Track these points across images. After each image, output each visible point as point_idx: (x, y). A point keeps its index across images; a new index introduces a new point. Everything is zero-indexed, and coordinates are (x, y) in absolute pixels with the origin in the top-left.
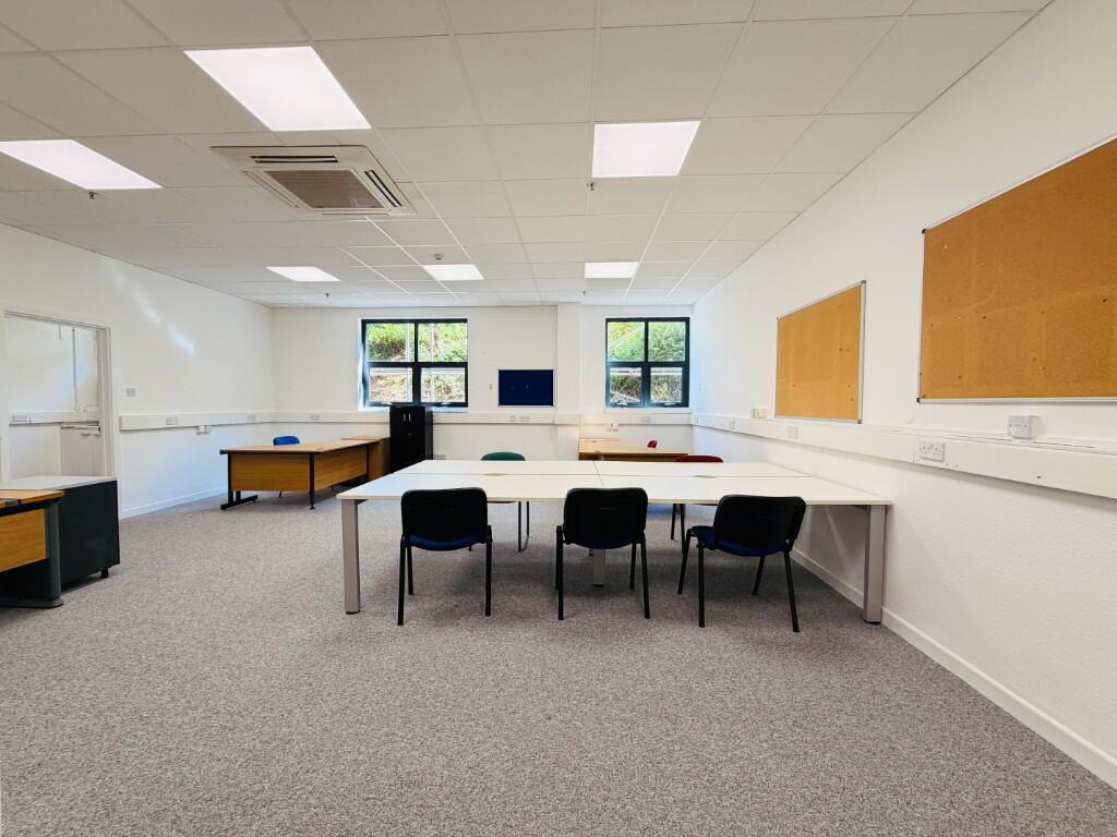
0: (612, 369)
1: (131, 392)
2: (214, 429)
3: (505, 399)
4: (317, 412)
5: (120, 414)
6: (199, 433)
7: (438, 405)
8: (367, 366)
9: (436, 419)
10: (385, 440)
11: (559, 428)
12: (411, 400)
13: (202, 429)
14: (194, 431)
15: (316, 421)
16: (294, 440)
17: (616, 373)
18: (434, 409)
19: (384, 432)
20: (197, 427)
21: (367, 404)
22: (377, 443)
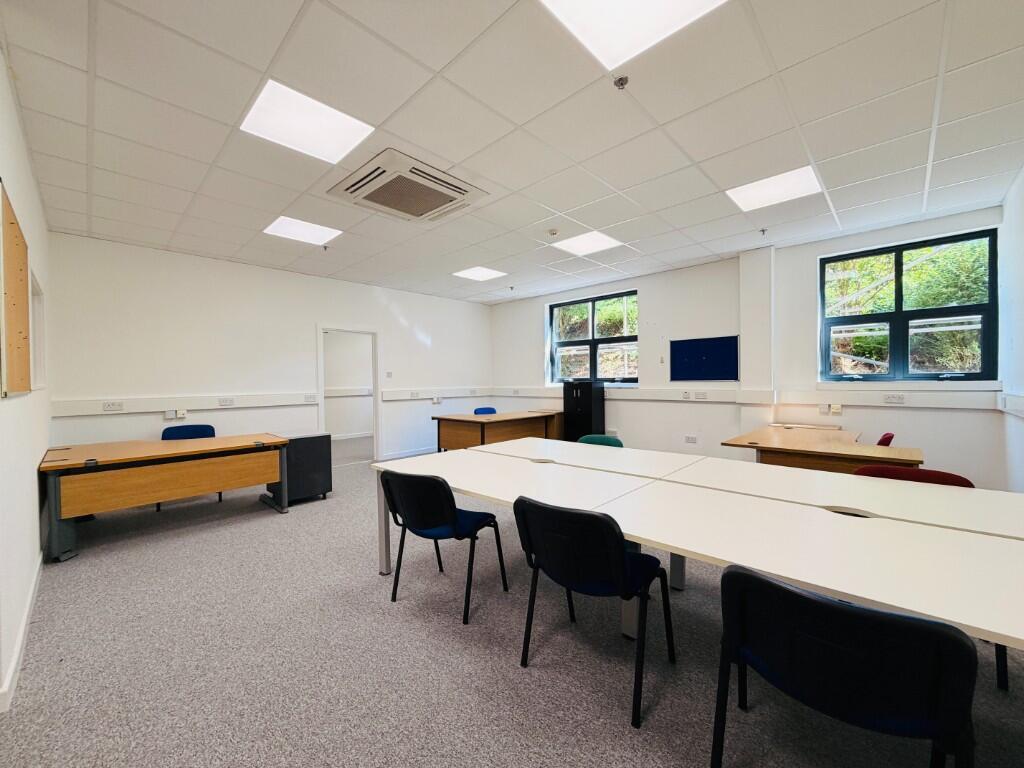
0: (833, 328)
1: (389, 375)
2: (445, 400)
3: (677, 374)
4: (516, 387)
5: (383, 390)
6: (434, 403)
7: (613, 380)
8: (555, 346)
9: (607, 395)
10: (559, 414)
11: (743, 408)
12: (589, 377)
13: (435, 400)
14: (430, 402)
15: (516, 395)
16: (491, 411)
17: (839, 334)
18: (606, 384)
19: (558, 406)
20: (432, 399)
21: (555, 380)
22: (552, 417)
